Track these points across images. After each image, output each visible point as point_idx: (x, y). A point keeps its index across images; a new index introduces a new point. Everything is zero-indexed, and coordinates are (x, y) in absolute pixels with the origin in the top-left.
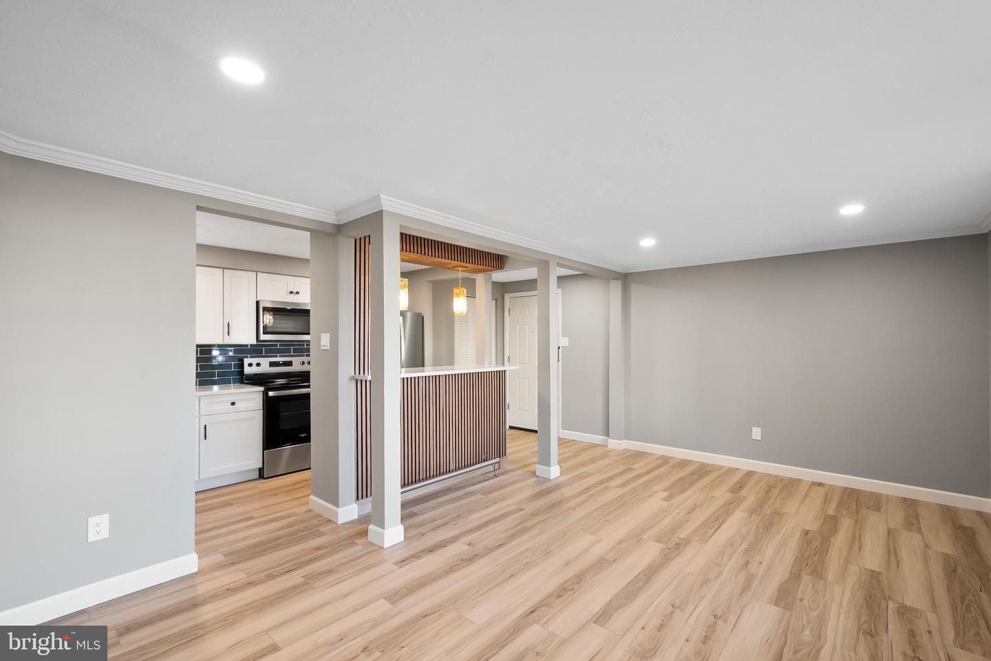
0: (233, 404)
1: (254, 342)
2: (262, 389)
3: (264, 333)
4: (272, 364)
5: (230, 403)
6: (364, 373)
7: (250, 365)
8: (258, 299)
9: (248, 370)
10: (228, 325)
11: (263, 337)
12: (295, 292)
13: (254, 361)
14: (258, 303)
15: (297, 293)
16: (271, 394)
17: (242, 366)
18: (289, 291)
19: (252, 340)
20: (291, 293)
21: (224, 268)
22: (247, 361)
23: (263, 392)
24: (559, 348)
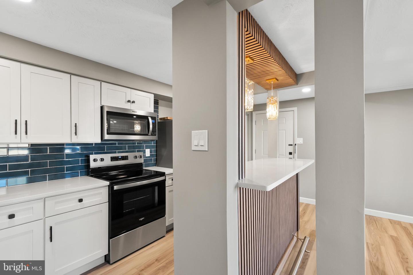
0: (81, 200)
1: (99, 141)
2: (107, 183)
3: (108, 134)
4: (113, 159)
5: (77, 200)
6: (242, 178)
7: (95, 160)
8: (103, 104)
9: (93, 165)
10: (76, 126)
11: (107, 137)
12: (131, 101)
13: (98, 157)
14: (102, 108)
15: (133, 102)
16: (116, 188)
17: (88, 161)
18: (127, 100)
19: (98, 140)
20: (129, 101)
21: (71, 74)
22: (92, 157)
23: (109, 186)
24: (295, 145)
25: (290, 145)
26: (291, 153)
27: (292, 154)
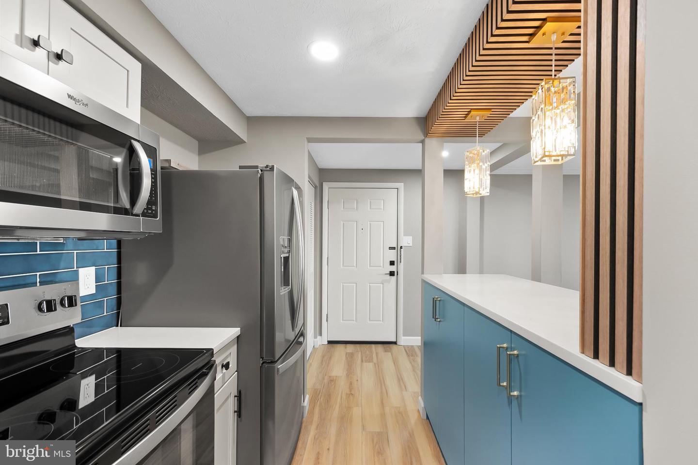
24: (401, 247)
25: (391, 248)
26: (392, 263)
27: (394, 265)
